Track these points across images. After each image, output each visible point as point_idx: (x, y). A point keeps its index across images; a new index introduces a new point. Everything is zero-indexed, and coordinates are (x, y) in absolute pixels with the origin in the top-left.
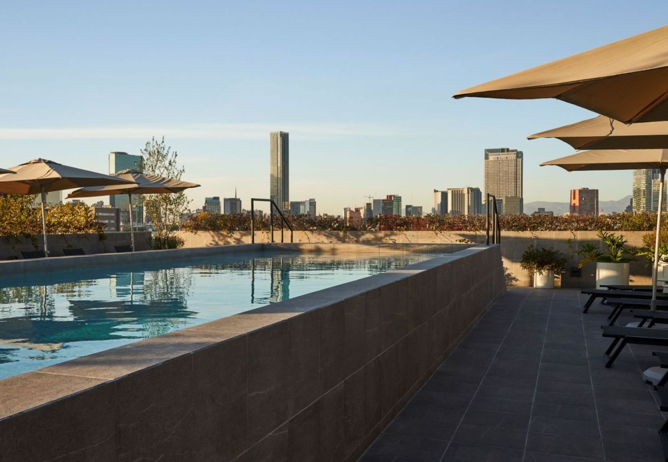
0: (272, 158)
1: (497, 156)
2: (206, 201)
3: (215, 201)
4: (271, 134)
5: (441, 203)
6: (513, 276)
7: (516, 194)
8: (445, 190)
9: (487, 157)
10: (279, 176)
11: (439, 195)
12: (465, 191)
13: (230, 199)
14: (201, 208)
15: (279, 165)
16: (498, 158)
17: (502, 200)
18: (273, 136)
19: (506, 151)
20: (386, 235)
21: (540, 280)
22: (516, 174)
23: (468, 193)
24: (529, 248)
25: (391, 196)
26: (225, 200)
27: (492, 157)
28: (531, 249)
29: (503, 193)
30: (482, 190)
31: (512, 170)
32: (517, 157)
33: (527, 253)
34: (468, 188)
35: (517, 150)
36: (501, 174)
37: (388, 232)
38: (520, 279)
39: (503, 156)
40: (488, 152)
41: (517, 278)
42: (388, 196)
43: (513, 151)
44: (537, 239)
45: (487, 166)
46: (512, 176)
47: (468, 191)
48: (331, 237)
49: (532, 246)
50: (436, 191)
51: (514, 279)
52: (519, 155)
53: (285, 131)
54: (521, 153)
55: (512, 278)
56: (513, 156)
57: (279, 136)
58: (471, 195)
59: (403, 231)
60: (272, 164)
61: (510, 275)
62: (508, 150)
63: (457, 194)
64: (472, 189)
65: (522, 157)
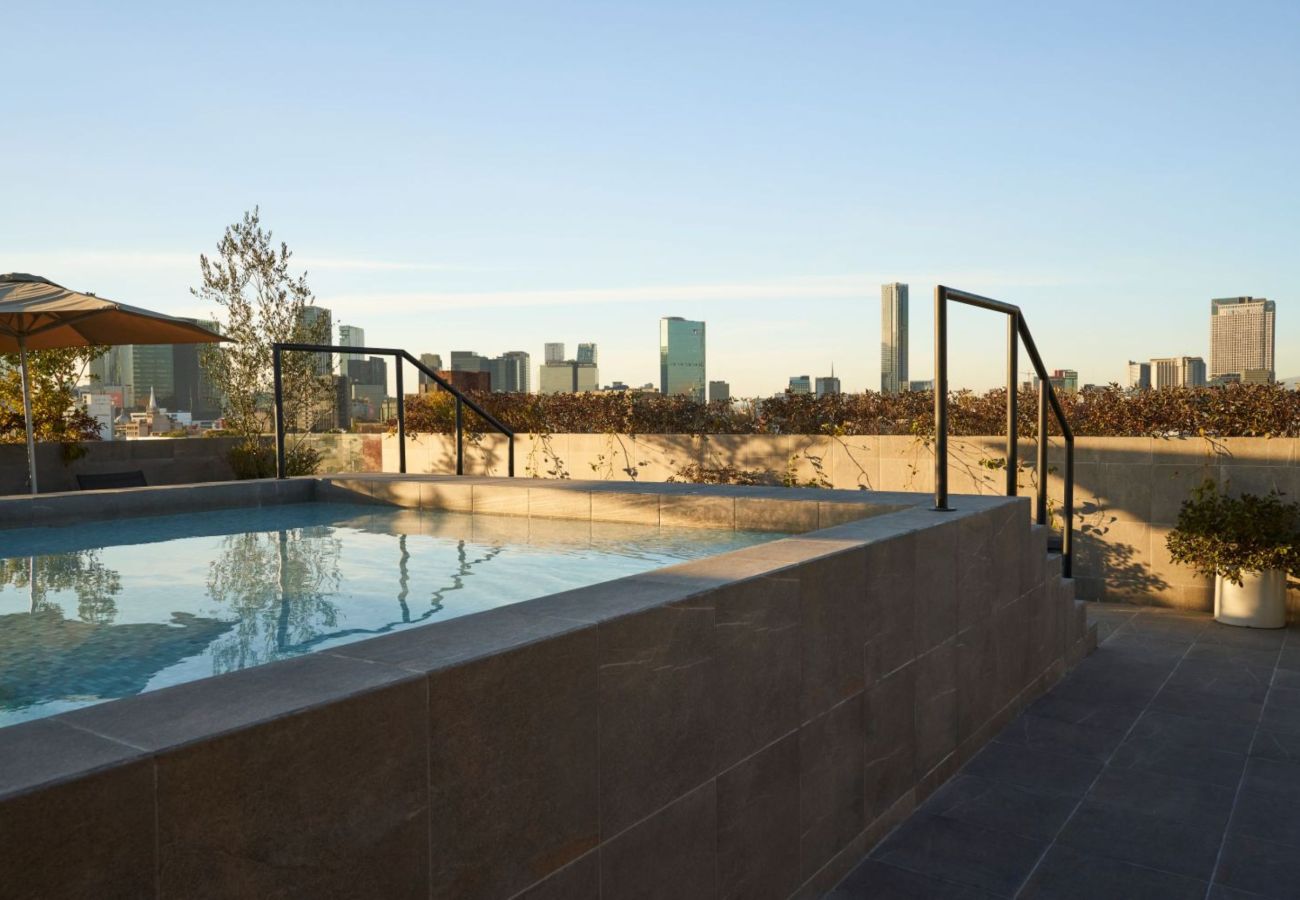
0: (884, 320)
1: (1231, 309)
2: (791, 382)
3: (804, 381)
4: (883, 286)
5: (1141, 380)
6: (1151, 571)
7: (1264, 366)
8: (1146, 361)
9: (1215, 311)
10: (894, 345)
11: (1137, 370)
12: (1179, 363)
13: (824, 379)
14: (783, 391)
15: (894, 330)
16: (1233, 312)
17: (1239, 375)
18: (886, 289)
19: (1246, 300)
20: (800, 445)
21: (1234, 599)
22: (1263, 334)
23: (1184, 365)
24: (1201, 491)
25: (1061, 372)
26: (818, 380)
27: (1223, 311)
28: (1208, 494)
29: (1244, 365)
30: (1207, 361)
31: (1257, 329)
32: (1266, 309)
33: (1190, 505)
34: (1184, 358)
35: (1264, 300)
36: (1238, 336)
37: (804, 438)
38: (1170, 584)
39: (1241, 309)
40: (1217, 304)
41: (1162, 579)
42: (1056, 372)
43: (1258, 301)
44: (1228, 459)
45: (1215, 325)
46: (1256, 338)
47: (1184, 362)
48: (673, 449)
49: (1211, 486)
50: (1131, 363)
51: (1155, 581)
52: (1269, 306)
53: (902, 281)
54: (1273, 303)
55: (1147, 579)
56: (1258, 308)
57: (894, 290)
58: (1189, 369)
59: (840, 435)
60: (884, 328)
61: (1142, 571)
62: (1250, 299)
63: (1166, 368)
64: (1190, 360)
65: (1273, 309)
